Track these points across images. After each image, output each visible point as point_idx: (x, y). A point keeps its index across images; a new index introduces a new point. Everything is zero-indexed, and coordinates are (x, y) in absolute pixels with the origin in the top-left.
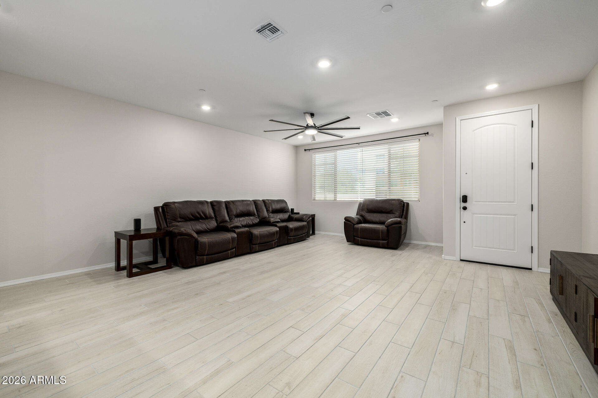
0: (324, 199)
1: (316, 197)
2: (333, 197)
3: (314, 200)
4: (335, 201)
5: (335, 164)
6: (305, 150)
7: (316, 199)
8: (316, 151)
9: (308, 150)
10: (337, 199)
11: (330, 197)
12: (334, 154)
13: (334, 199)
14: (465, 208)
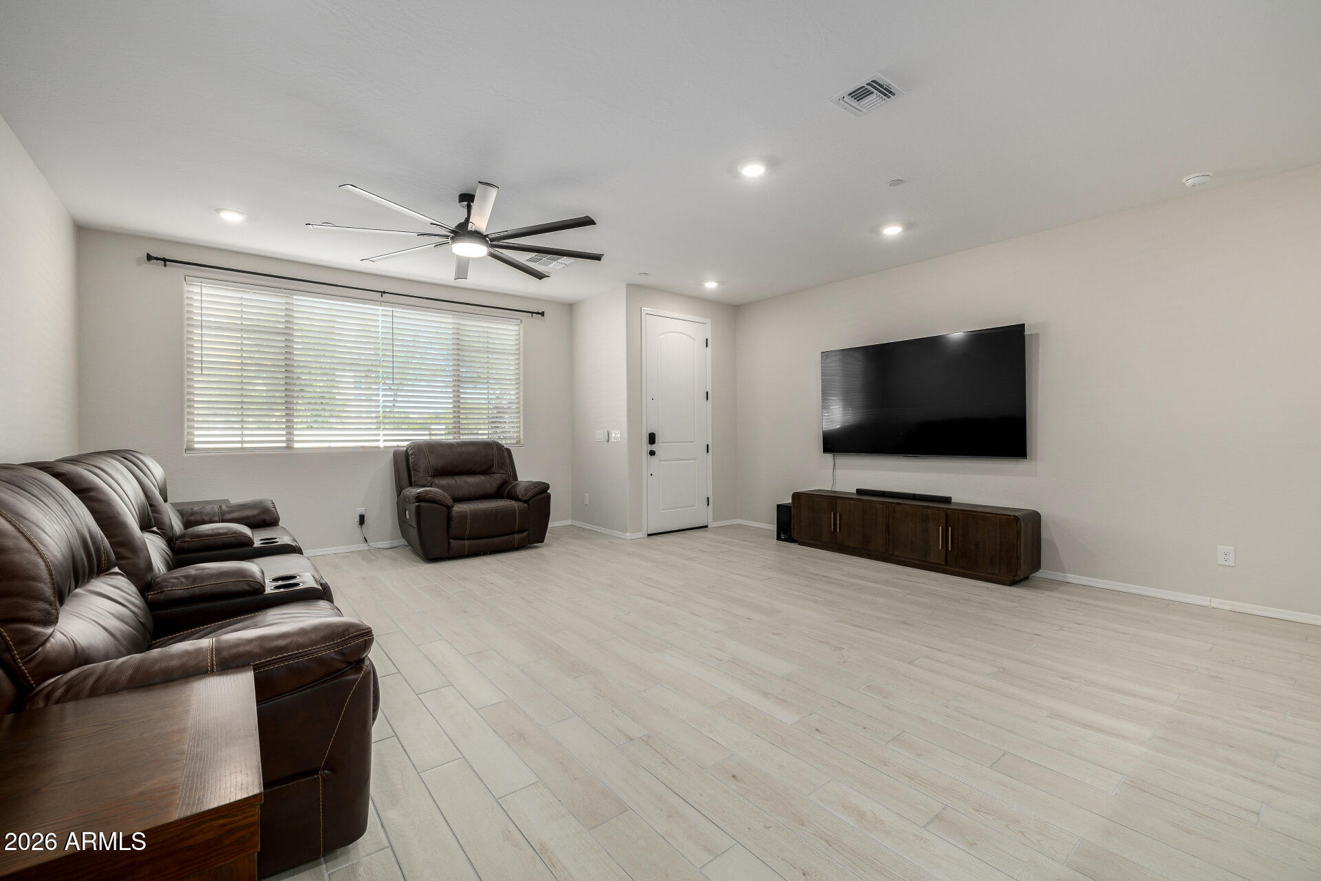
0: (240, 445)
1: (196, 439)
2: (284, 439)
3: (189, 449)
4: (289, 452)
5: (287, 333)
6: (149, 257)
7: (196, 446)
8: (203, 274)
9: (157, 259)
10: (296, 445)
11: (265, 437)
12: (283, 300)
13: (284, 445)
14: (652, 453)
